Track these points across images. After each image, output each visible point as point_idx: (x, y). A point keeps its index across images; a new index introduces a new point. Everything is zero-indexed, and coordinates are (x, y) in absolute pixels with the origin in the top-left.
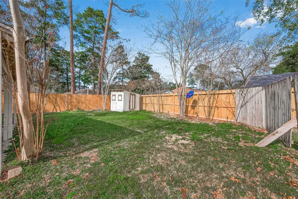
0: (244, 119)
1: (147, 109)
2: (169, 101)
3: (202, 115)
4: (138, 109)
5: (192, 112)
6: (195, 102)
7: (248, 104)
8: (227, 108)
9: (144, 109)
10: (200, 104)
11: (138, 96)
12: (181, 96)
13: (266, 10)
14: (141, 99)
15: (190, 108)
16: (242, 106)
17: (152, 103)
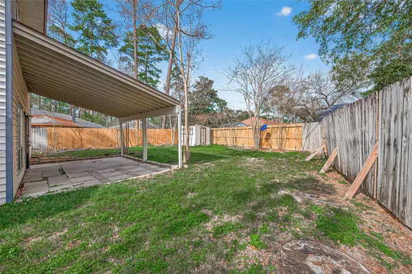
0: (308, 147)
1: (218, 143)
2: (242, 134)
3: (275, 147)
4: (208, 143)
5: (266, 144)
6: (269, 135)
7: (311, 135)
8: (296, 139)
9: (215, 143)
10: (273, 136)
11: (208, 129)
12: (256, 129)
13: (330, 53)
14: (212, 132)
15: (263, 141)
16: (307, 138)
17: (224, 137)
